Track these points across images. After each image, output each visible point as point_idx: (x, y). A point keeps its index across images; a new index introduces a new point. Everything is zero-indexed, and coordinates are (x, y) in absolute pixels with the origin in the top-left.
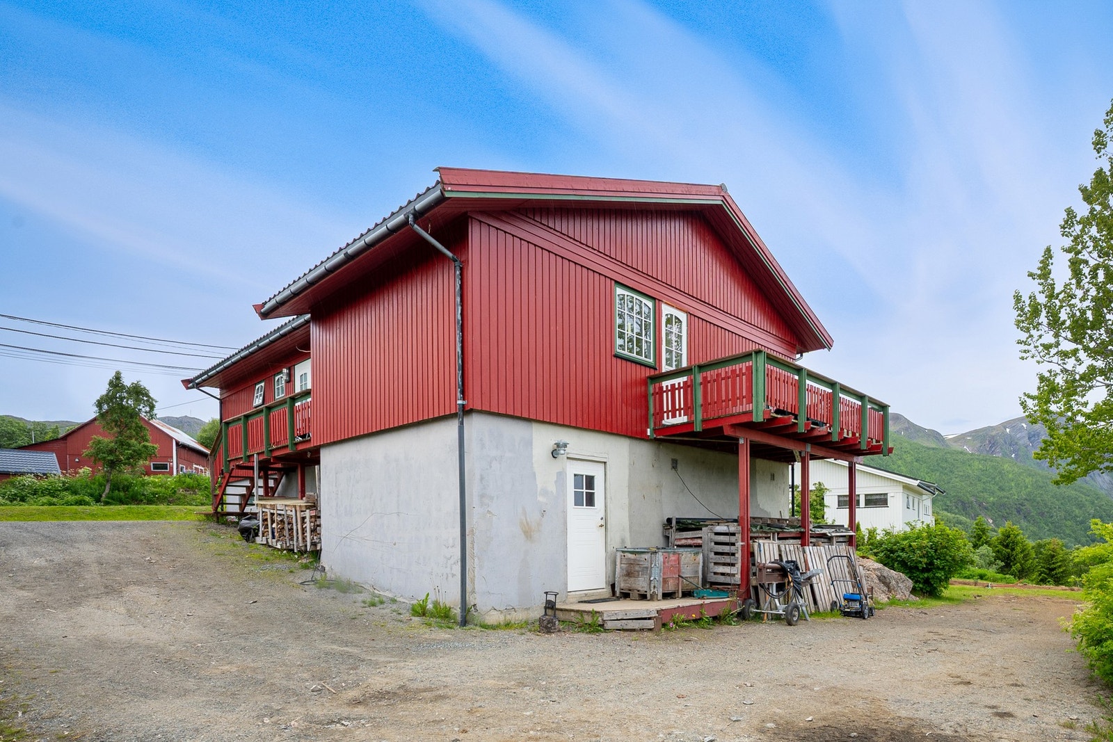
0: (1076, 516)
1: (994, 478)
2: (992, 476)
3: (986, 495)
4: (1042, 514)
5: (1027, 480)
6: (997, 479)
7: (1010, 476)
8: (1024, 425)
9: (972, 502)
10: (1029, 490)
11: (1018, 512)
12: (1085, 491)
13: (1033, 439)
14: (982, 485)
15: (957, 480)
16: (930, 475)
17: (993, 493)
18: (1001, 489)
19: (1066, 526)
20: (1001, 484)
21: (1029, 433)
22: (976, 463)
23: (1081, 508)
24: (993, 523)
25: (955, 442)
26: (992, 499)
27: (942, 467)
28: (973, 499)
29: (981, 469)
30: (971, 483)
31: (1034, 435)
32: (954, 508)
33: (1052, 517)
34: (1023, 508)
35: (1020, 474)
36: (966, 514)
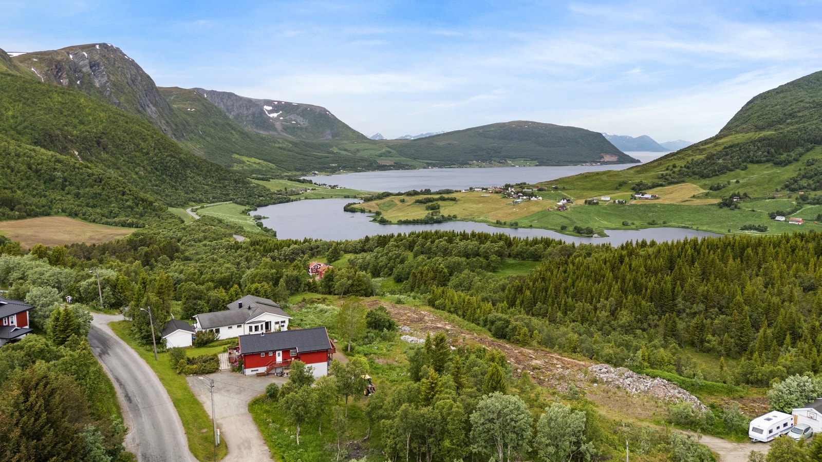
0: (142, 149)
1: (73, 112)
2: (72, 110)
3: (70, 128)
4: (117, 147)
5: (102, 115)
6: (76, 113)
7: (87, 110)
8: (85, 53)
9: (58, 136)
10: (104, 124)
11: (98, 144)
12: (146, 126)
13: (94, 68)
14: (65, 119)
15: (42, 112)
16: (12, 105)
17: (75, 127)
18: (81, 123)
19: (136, 156)
20: (80, 118)
21: (90, 63)
22: (55, 95)
23: (145, 142)
24: (78, 155)
25: (21, 62)
26: (75, 132)
27: (25, 98)
28: (59, 132)
29: (61, 102)
30: (55, 116)
31: (94, 65)
32: (43, 141)
33: (125, 149)
34: (102, 140)
35: (95, 109)
36: (54, 146)
